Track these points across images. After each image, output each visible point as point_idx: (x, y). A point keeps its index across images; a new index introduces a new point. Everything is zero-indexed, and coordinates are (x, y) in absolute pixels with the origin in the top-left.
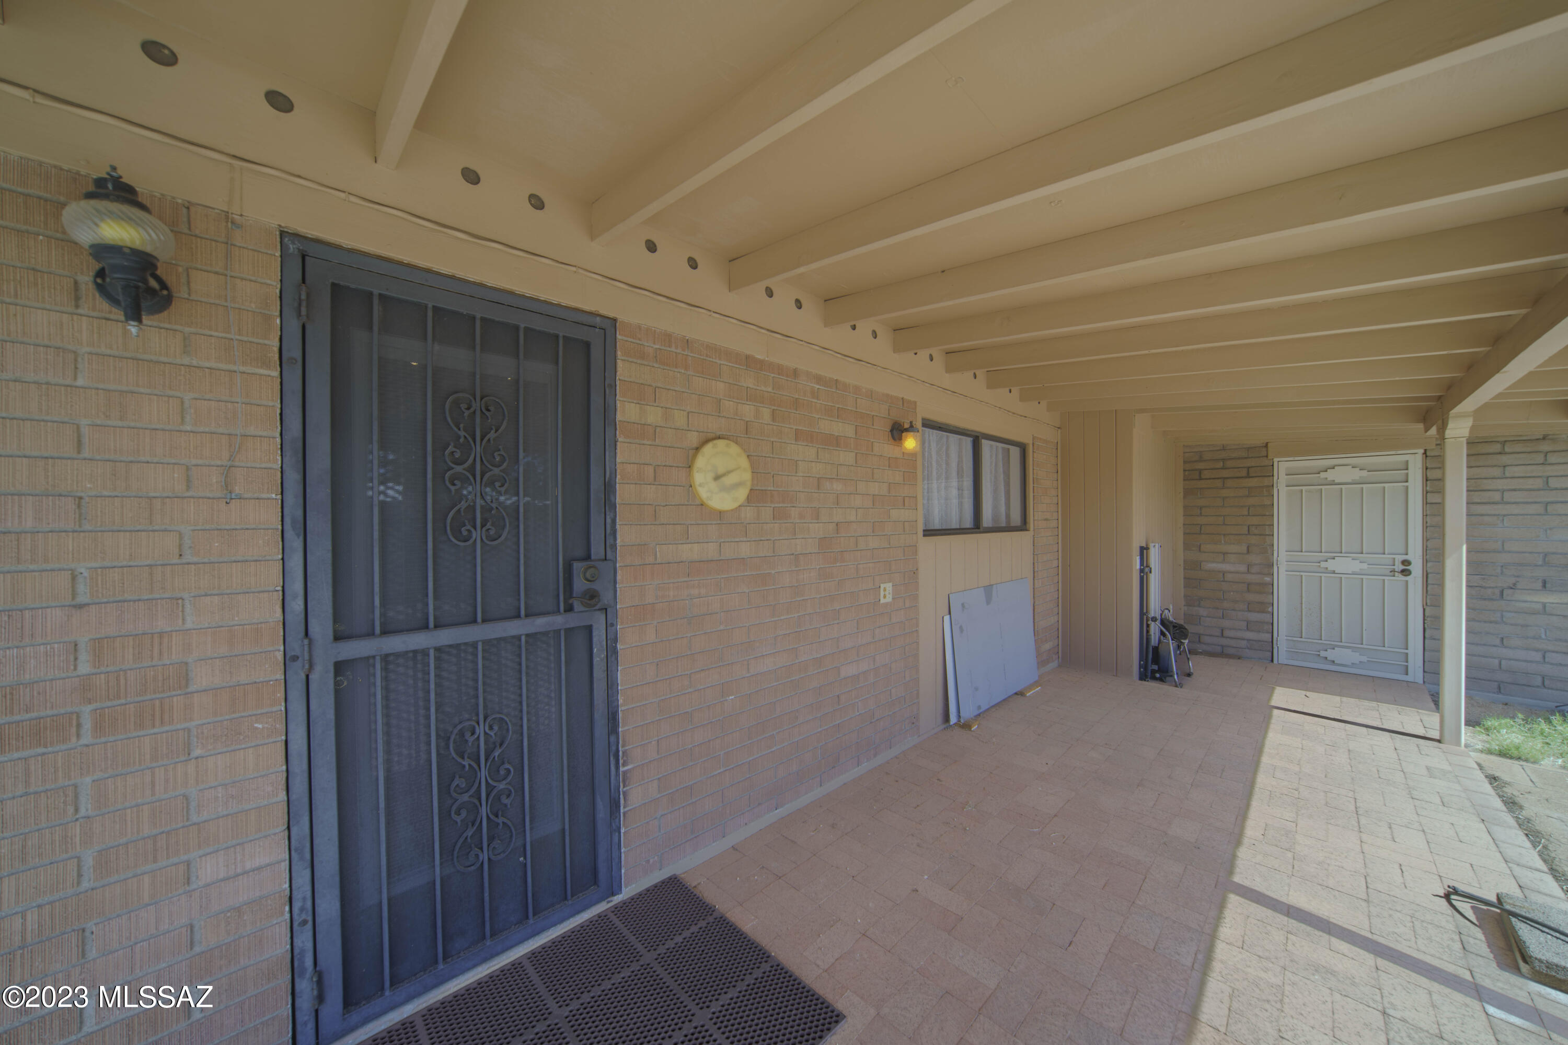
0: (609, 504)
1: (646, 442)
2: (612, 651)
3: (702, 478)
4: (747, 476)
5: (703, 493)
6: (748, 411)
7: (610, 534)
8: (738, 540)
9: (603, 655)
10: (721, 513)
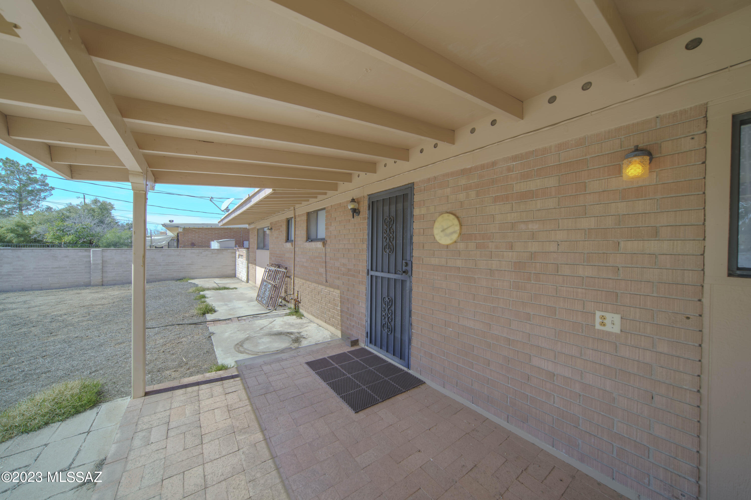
0: (411, 243)
1: (421, 221)
2: (411, 290)
3: (437, 232)
4: (457, 228)
5: (437, 238)
6: (462, 196)
7: (411, 253)
8: (455, 258)
9: (409, 291)
10: (447, 246)
